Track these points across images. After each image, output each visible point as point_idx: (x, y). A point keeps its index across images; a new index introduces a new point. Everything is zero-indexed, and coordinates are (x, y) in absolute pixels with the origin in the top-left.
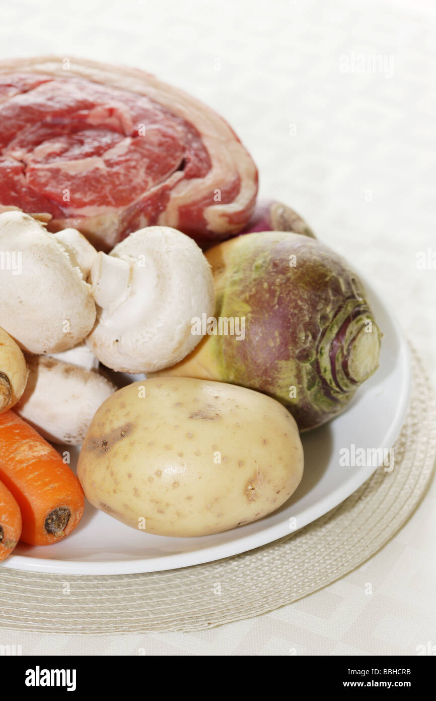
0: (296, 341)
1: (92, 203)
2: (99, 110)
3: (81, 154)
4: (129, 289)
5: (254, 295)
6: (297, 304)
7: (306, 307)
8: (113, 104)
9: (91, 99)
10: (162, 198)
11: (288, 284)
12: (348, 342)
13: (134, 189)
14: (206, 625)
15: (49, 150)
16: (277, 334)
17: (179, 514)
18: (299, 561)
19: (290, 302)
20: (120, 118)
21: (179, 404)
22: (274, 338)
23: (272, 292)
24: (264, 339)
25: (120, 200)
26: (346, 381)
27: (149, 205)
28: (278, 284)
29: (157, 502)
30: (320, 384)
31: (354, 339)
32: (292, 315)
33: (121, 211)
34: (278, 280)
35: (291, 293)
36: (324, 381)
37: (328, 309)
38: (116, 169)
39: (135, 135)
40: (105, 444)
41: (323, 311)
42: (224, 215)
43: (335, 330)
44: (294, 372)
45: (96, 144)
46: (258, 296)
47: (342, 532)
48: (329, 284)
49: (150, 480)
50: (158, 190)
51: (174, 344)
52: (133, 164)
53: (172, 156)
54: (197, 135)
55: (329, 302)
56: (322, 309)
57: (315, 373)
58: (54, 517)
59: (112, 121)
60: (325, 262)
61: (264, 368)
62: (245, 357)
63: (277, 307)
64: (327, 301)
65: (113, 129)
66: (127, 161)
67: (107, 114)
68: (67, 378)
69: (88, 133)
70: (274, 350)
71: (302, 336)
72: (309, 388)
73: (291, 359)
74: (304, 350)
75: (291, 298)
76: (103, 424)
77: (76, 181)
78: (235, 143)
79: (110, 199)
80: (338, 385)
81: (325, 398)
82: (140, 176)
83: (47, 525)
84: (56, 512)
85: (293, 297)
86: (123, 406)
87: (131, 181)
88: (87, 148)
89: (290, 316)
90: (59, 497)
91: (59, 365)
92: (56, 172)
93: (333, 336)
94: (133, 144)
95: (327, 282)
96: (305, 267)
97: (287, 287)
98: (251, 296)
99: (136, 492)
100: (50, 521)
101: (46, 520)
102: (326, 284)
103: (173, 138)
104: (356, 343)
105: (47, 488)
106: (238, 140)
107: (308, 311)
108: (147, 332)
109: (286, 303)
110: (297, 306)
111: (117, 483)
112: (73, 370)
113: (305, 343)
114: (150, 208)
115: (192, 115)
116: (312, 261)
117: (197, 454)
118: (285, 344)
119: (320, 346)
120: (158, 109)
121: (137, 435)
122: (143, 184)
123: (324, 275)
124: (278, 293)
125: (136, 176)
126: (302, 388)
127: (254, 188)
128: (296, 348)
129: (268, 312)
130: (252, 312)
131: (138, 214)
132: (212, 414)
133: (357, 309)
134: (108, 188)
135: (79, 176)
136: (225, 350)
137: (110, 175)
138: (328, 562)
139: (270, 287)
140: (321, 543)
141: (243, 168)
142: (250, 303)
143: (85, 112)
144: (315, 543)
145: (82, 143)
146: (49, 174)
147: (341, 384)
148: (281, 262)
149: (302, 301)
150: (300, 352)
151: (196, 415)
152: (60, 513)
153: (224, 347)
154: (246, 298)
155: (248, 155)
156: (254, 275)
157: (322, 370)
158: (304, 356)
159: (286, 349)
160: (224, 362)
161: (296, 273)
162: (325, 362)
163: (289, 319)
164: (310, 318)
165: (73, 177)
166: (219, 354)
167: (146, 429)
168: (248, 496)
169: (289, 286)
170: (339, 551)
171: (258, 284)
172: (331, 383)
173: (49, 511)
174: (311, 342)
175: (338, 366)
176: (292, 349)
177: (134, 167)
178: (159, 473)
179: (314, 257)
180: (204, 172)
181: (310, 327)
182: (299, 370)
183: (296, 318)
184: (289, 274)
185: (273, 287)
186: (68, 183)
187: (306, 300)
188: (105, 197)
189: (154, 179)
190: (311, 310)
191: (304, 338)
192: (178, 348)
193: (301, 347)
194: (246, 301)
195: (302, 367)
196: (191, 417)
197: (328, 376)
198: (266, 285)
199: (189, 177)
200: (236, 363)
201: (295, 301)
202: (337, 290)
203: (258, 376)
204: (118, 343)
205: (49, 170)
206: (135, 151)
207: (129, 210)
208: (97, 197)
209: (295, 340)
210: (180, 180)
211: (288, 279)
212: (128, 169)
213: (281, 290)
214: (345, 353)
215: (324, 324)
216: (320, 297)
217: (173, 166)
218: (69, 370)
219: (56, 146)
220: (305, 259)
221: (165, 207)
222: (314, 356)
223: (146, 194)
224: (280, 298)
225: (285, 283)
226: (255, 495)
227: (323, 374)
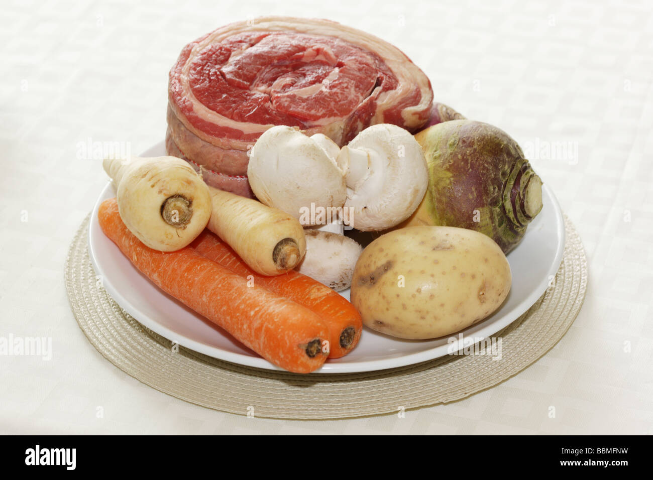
0: (487, 193)
1: (324, 116)
2: (310, 50)
3: (306, 83)
4: (369, 170)
5: (453, 164)
6: (484, 166)
7: (490, 168)
8: (318, 46)
9: (302, 44)
10: (371, 106)
11: (475, 154)
12: (522, 189)
13: (351, 102)
14: (464, 395)
15: (283, 84)
16: (473, 189)
17: (436, 318)
18: (512, 347)
19: (479, 165)
20: (326, 54)
21: (422, 243)
22: (472, 193)
23: (466, 161)
24: (465, 194)
25: (343, 112)
26: (524, 218)
27: (363, 113)
28: (468, 154)
29: (420, 312)
30: (506, 222)
31: (526, 187)
32: (482, 174)
33: (345, 119)
34: (468, 152)
35: (479, 160)
36: (509, 219)
37: (506, 167)
38: (334, 90)
39: (340, 65)
40: (372, 279)
41: (503, 169)
42: (415, 114)
43: (512, 182)
44: (489, 215)
45: (315, 75)
46: (456, 165)
47: (536, 325)
48: (503, 150)
49: (414, 296)
50: (368, 101)
51: (407, 204)
52: (345, 85)
53: (370, 76)
54: (382, 61)
55: (506, 163)
56: (501, 168)
57: (502, 214)
58: (346, 335)
59: (320, 57)
60: (497, 135)
61: (467, 215)
62: (453, 209)
63: (470, 170)
64: (504, 163)
65: (323, 63)
66: (340, 84)
67: (315, 53)
68: (328, 241)
69: (306, 68)
70: (473, 201)
71: (491, 188)
72: (500, 226)
73: (485, 206)
74: (494, 198)
75: (479, 163)
76: (369, 266)
77: (310, 102)
78: (408, 62)
79: (336, 111)
80: (518, 222)
81: (510, 232)
82: (352, 93)
83: (341, 340)
84: (346, 331)
85: (481, 162)
86: (381, 250)
87: (347, 97)
88: (309, 78)
89: (481, 176)
90: (347, 320)
91: (320, 233)
92: (293, 98)
93: (512, 186)
94: (340, 72)
95: (502, 149)
96: (485, 140)
97: (475, 156)
98: (450, 166)
99: (404, 307)
100: (343, 338)
101: (341, 337)
102: (501, 150)
103: (367, 65)
104: (528, 189)
105: (339, 314)
106: (410, 61)
107: (493, 170)
108: (387, 198)
109: (477, 167)
110: (484, 168)
111: (388, 303)
112: (331, 235)
113: (493, 193)
114: (364, 115)
115: (374, 47)
116: (489, 136)
117: (444, 273)
118: (480, 196)
119: (504, 194)
120: (350, 46)
121: (397, 267)
122: (355, 99)
123: (498, 144)
124: (470, 161)
125: (350, 94)
126: (495, 226)
127: (430, 92)
128: (488, 198)
129: (465, 175)
130: (453, 177)
131: (356, 121)
132: (448, 246)
133: (524, 165)
134: (332, 104)
135: (310, 98)
136: (437, 206)
137: (331, 94)
138: (533, 345)
139: (463, 157)
140: (524, 334)
141: (419, 79)
142: (451, 170)
143: (301, 54)
144: (519, 335)
145: (304, 75)
146: (289, 99)
147: (520, 220)
148: (468, 139)
149: (487, 164)
150: (491, 201)
151: (437, 247)
152: (349, 331)
153: (436, 204)
154: (447, 167)
155: (420, 70)
156: (449, 151)
157: (507, 212)
158: (494, 203)
159: (482, 199)
160: (437, 215)
161: (479, 145)
162: (508, 205)
163: (481, 178)
164: (495, 175)
165: (307, 99)
166: (433, 210)
167: (403, 262)
168: (480, 299)
169: (477, 155)
170: (538, 337)
171: (454, 156)
172: (514, 220)
173: (342, 330)
174: (497, 192)
175: (518, 208)
176: (485, 199)
177: (347, 88)
178: (419, 291)
179: (489, 133)
180: (394, 85)
181: (495, 181)
182: (492, 213)
183: (485, 176)
184: (475, 146)
185: (465, 157)
186: (304, 104)
187: (490, 163)
188: (332, 111)
189: (362, 94)
190: (495, 169)
191: (492, 190)
192: (410, 207)
193: (491, 196)
194: (448, 170)
195: (494, 211)
196: (434, 249)
197: (511, 215)
198: (460, 156)
199: (386, 89)
200: (446, 214)
201: (483, 164)
202: (509, 154)
203: (464, 221)
204: (366, 209)
205: (288, 96)
206: (344, 76)
207: (351, 118)
208: (327, 111)
209: (486, 191)
210: (380, 93)
211: (475, 150)
212: (343, 89)
213: (471, 158)
214: (522, 197)
215: (504, 178)
216: (499, 159)
217: (373, 83)
218: (328, 236)
219: (288, 80)
220: (484, 135)
221: (374, 113)
222: (501, 202)
223: (360, 105)
224: (472, 165)
225: (473, 153)
226: (485, 298)
227: (507, 214)
